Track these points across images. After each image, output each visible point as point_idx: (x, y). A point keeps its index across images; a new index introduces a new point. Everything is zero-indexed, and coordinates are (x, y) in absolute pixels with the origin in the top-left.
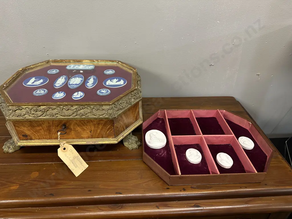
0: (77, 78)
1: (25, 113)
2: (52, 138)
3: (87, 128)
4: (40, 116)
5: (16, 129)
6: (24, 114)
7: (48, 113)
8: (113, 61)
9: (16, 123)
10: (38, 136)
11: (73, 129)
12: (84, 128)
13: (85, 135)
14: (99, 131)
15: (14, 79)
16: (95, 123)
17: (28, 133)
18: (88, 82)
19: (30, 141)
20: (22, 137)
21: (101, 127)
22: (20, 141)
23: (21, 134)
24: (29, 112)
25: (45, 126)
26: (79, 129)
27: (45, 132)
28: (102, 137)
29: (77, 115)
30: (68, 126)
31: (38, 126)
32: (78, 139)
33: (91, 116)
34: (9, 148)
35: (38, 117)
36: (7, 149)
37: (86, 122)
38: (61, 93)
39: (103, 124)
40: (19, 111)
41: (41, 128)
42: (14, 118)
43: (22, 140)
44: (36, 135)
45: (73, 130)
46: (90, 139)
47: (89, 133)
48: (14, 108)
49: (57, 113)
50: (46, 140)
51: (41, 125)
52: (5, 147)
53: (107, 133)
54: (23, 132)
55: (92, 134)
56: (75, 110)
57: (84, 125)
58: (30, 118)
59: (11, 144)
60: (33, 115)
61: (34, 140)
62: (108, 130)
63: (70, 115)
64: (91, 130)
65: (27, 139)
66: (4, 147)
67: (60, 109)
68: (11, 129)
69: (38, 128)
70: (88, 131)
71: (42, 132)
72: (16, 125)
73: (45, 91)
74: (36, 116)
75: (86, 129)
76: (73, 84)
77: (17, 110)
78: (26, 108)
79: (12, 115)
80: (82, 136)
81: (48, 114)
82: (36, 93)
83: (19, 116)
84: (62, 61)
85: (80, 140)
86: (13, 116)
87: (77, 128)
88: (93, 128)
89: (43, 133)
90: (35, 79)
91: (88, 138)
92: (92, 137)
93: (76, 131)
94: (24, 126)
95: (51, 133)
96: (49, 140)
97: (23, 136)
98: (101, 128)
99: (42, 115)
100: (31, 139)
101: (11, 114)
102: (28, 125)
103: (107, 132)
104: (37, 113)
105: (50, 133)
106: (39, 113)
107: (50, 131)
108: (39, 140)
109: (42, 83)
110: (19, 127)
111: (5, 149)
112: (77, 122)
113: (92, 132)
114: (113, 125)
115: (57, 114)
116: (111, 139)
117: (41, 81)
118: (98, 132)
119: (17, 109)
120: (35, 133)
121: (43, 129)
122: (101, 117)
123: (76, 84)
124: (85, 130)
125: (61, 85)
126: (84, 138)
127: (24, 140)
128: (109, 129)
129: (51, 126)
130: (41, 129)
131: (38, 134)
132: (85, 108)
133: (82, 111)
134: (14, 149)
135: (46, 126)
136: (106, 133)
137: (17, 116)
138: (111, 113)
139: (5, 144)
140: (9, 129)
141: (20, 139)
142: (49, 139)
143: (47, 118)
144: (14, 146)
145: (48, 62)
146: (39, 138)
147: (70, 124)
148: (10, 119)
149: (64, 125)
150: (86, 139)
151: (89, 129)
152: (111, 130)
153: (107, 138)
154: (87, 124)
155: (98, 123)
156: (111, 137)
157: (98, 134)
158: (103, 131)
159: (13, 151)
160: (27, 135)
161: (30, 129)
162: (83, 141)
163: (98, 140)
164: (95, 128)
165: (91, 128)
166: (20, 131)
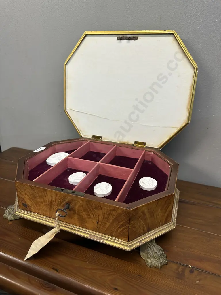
3: (93, 216)
5: (17, 195)
10: (38, 209)
11: (77, 212)
12: (90, 215)
13: (90, 224)
14: (108, 224)
16: (105, 211)
17: (29, 203)
19: (28, 212)
20: (22, 206)
21: (111, 219)
23: (22, 202)
26: (84, 214)
27: (46, 207)
28: (111, 235)
30: (72, 207)
31: (40, 197)
32: (80, 228)
34: (10, 213)
36: (8, 215)
37: (94, 208)
41: (42, 200)
43: (21, 209)
44: (36, 207)
45: (78, 214)
46: (95, 232)
47: (96, 224)
51: (42, 197)
53: (119, 231)
54: (23, 200)
55: (98, 226)
57: (91, 211)
61: (33, 212)
62: (120, 228)
64: (99, 221)
65: (26, 210)
66: (6, 211)
69: (39, 200)
70: (95, 221)
71: (42, 205)
75: (92, 216)
80: (86, 224)
85: (83, 230)
87: (82, 212)
88: (101, 219)
89: (44, 208)
91: (93, 230)
92: (98, 230)
93: (80, 216)
94: (26, 194)
95: (52, 210)
97: (23, 204)
98: (111, 221)
100: (30, 211)
105: (50, 210)
107: (51, 207)
108: (38, 215)
111: (6, 214)
112: (83, 205)
113: (100, 223)
116: (122, 241)
118: (107, 226)
120: (35, 205)
121: (44, 202)
124: (90, 218)
126: (88, 229)
127: (24, 210)
128: (122, 225)
129: (53, 201)
130: (42, 202)
131: (38, 207)
134: (13, 217)
135: (48, 200)
136: (117, 230)
139: (8, 208)
141: (20, 207)
142: (49, 217)
146: (39, 212)
147: (75, 205)
149: (68, 204)
150: (90, 231)
151: (96, 218)
152: (124, 229)
153: (116, 239)
154: (95, 210)
155: (109, 212)
156: (123, 239)
157: (106, 229)
158: (113, 226)
159: (12, 219)
160: (27, 204)
161: (31, 199)
162: (86, 232)
163: (104, 238)
164: (103, 218)
165: (99, 218)
166: (21, 197)
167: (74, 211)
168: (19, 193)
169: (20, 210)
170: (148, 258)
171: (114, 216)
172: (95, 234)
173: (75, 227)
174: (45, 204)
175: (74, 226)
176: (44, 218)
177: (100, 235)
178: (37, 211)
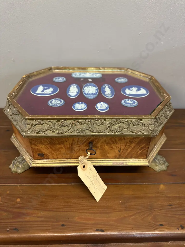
0: (90, 87)
1: (47, 128)
2: (73, 157)
3: (116, 147)
4: (66, 132)
5: (31, 148)
6: (46, 129)
8: (120, 69)
9: (33, 141)
10: (57, 155)
11: (99, 147)
12: (113, 146)
13: (112, 154)
14: (130, 150)
15: (21, 87)
16: (128, 140)
17: (45, 151)
18: (105, 92)
19: (46, 160)
20: (37, 156)
21: (133, 145)
22: (34, 161)
23: (37, 153)
24: (52, 127)
25: (68, 144)
26: (106, 147)
27: (66, 151)
28: (131, 158)
29: (111, 131)
30: (94, 144)
31: (60, 144)
32: (102, 159)
33: (126, 133)
34: (18, 167)
35: (63, 133)
36: (16, 169)
37: (117, 140)
38: (81, 103)
39: (137, 143)
40: (39, 125)
41: (62, 146)
42: (33, 134)
43: (36, 160)
44: (55, 154)
45: (100, 149)
47: (117, 152)
48: (34, 122)
49: (87, 128)
51: (63, 143)
52: (13, 165)
53: (139, 153)
54: (39, 150)
55: (120, 154)
56: (109, 125)
57: (114, 143)
58: (54, 134)
59: (20, 162)
60: (58, 131)
61: (51, 159)
62: (140, 150)
63: (103, 131)
64: (121, 149)
65: (43, 159)
66: (11, 166)
67: (91, 123)
69: (58, 146)
70: (117, 151)
71: (63, 151)
72: (33, 142)
73: (61, 102)
74: (61, 132)
75: (115, 147)
76: (90, 94)
77: (37, 124)
78: (48, 122)
79: (31, 130)
80: (108, 155)
81: (75, 129)
82: (53, 104)
83: (40, 131)
84: (65, 68)
85: (105, 160)
86: (32, 132)
88: (123, 147)
89: (63, 152)
90: (43, 87)
91: (115, 157)
92: (120, 157)
93: (102, 149)
94: (43, 144)
95: (73, 152)
96: (68, 160)
97: (39, 155)
98: (133, 147)
99: (68, 131)
100: (48, 158)
101: (29, 130)
102: (47, 143)
103: (139, 151)
104: (62, 128)
105: (71, 152)
106: (65, 129)
107: (72, 149)
108: (57, 160)
109: (53, 92)
110: (35, 145)
111: (13, 169)
112: (107, 140)
113: (121, 151)
114: (149, 143)
115: (87, 130)
116: (141, 159)
118: (128, 151)
119: (37, 123)
120: (54, 152)
121: (65, 147)
122: (139, 134)
123: (92, 94)
124: (113, 149)
125: (76, 95)
126: (110, 158)
127: (40, 160)
128: (143, 148)
129: (75, 144)
130: (62, 148)
131: (58, 153)
132: (121, 123)
133: (116, 126)
134: (23, 169)
135: (69, 144)
136: (137, 152)
137: (37, 132)
138: (153, 129)
139: (12, 162)
141: (35, 158)
142: (69, 159)
143: (74, 134)
144: (24, 166)
145: (50, 69)
146: (58, 157)
147: (98, 142)
148: (29, 135)
149: (91, 143)
150: (112, 159)
151: (118, 148)
152: (144, 150)
153: (136, 159)
154: (118, 141)
155: (132, 140)
156: (142, 157)
157: (127, 154)
158: (134, 150)
159: (22, 171)
160: (44, 153)
161: (49, 148)
162: (109, 161)
163: (126, 161)
164: (125, 146)
165: (121, 147)
166: (36, 149)
167: (97, 147)
168: (33, 146)
169: (35, 160)
170: (157, 166)
171: (136, 142)
172: (117, 160)
173: (97, 159)
174: (65, 149)
175: (96, 159)
176: (65, 161)
177: (121, 160)
178: (56, 156)
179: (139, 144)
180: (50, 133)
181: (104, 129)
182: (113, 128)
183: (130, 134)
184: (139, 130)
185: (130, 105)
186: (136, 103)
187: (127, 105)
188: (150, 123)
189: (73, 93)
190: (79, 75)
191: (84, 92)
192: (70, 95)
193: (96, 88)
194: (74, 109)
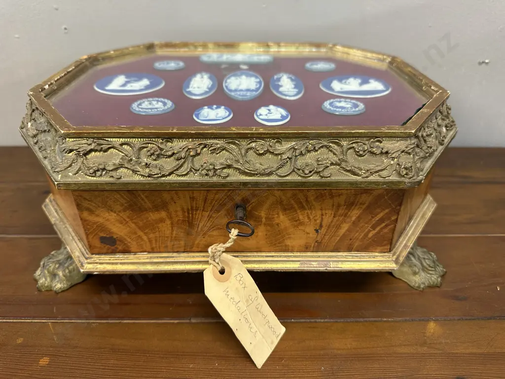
0: (244, 77)
1: (117, 162)
2: (194, 249)
3: (309, 218)
4: (170, 174)
5: (81, 219)
6: (114, 164)
7: (198, 162)
8: (318, 46)
9: (85, 199)
10: (150, 241)
11: (264, 220)
12: (301, 217)
13: (297, 238)
14: (345, 227)
15: (70, 77)
16: (342, 200)
17: (118, 230)
18: (281, 86)
19: (121, 256)
20: (97, 243)
21: (355, 213)
22: (91, 258)
23: (97, 234)
24: (131, 160)
25: (179, 209)
26: (283, 220)
27: (175, 229)
28: (349, 250)
29: (293, 171)
30: (251, 211)
31: (157, 208)
32: (273, 254)
33: (337, 176)
34: (54, 275)
35: (163, 176)
36: (49, 279)
37: (312, 198)
38: (216, 108)
39: (364, 207)
40: (98, 154)
41: (163, 214)
42: (83, 178)
43: (96, 254)
44: (145, 238)
45: (265, 225)
46: (309, 254)
47: (313, 235)
48: (84, 144)
49: (229, 162)
50: (175, 254)
51: (164, 206)
52: (42, 271)
53: (370, 235)
54: (102, 228)
55: (319, 239)
56: (288, 155)
57: (302, 208)
58: (137, 178)
59: (61, 264)
60: (147, 170)
61: (135, 253)
62: (374, 227)
63: (273, 169)
64: (321, 226)
65: (114, 252)
66: (38, 272)
67: (240, 150)
68: (62, 220)
69: (153, 216)
70: (310, 229)
71: (166, 228)
72: (86, 204)
73: (165, 104)
74: (156, 171)
75: (306, 220)
76: (241, 90)
77: (91, 151)
78: (122, 145)
79: (75, 167)
80: (288, 242)
81: (197, 166)
82: (142, 108)
83: (98, 170)
84: (185, 45)
85: (280, 256)
86: (77, 173)
87: (279, 217)
88: (327, 220)
89: (168, 232)
90: (126, 78)
91: (306, 249)
92: (318, 247)
93: (271, 226)
94: (110, 209)
95: (194, 232)
96: (182, 255)
97: (103, 240)
98: (353, 219)
99: (177, 170)
100: (126, 251)
101: (70, 166)
102: (122, 205)
103: (369, 231)
104: (160, 162)
105: (188, 234)
106: (169, 164)
107: (191, 224)
108: (152, 255)
110: (91, 212)
111: (42, 281)
112: (283, 198)
113: (323, 231)
114: (398, 208)
115: (229, 167)
116: (377, 254)
117: (145, 82)
118: (342, 231)
119: (92, 147)
120: (140, 233)
121: (171, 218)
122: (372, 178)
123: (248, 90)
124: (302, 224)
125: (206, 93)
126: (292, 251)
127: (106, 254)
128: (382, 220)
129: (197, 210)
130: (162, 220)
131: (151, 236)
132: (322, 147)
133: (310, 158)
134: (68, 280)
135: (183, 209)
136: (366, 235)
137: (91, 171)
138: (410, 165)
139: (42, 263)
140: (53, 220)
141: (93, 250)
142: (184, 252)
143: (192, 179)
144: (70, 272)
145: (150, 47)
146: (153, 249)
147: (260, 204)
148: (69, 180)
149: (242, 205)
150: (299, 254)
151: (315, 220)
152: (386, 226)
153: (363, 254)
154: (314, 203)
155: (352, 200)
156: (379, 249)
157: (338, 238)
158: (358, 229)
159: (65, 286)
160: (115, 237)
161: (128, 220)
162: (291, 259)
163: (335, 259)
164: (334, 217)
165: (322, 219)
166: (95, 223)
167: (258, 220)
168: (85, 214)
169: (94, 256)
171: (364, 204)
172: (312, 257)
173: (259, 254)
174: (172, 224)
175: (255, 254)
176: (173, 257)
177: (324, 256)
178: (148, 244)
179: (370, 209)
180: (127, 176)
181: (275, 166)
182: (300, 162)
183: (347, 178)
184: (371, 166)
185: (344, 112)
186: (361, 106)
187: (338, 112)
188: (404, 148)
189: (198, 88)
190: (218, 57)
191: (226, 87)
192: (190, 93)
193: (258, 80)
194: (198, 118)
